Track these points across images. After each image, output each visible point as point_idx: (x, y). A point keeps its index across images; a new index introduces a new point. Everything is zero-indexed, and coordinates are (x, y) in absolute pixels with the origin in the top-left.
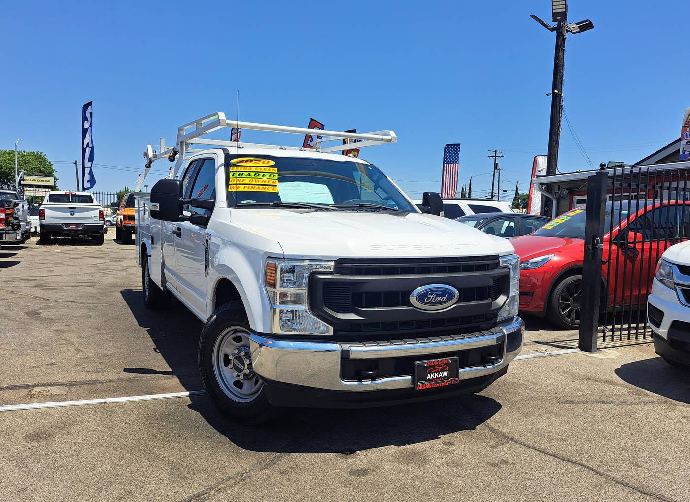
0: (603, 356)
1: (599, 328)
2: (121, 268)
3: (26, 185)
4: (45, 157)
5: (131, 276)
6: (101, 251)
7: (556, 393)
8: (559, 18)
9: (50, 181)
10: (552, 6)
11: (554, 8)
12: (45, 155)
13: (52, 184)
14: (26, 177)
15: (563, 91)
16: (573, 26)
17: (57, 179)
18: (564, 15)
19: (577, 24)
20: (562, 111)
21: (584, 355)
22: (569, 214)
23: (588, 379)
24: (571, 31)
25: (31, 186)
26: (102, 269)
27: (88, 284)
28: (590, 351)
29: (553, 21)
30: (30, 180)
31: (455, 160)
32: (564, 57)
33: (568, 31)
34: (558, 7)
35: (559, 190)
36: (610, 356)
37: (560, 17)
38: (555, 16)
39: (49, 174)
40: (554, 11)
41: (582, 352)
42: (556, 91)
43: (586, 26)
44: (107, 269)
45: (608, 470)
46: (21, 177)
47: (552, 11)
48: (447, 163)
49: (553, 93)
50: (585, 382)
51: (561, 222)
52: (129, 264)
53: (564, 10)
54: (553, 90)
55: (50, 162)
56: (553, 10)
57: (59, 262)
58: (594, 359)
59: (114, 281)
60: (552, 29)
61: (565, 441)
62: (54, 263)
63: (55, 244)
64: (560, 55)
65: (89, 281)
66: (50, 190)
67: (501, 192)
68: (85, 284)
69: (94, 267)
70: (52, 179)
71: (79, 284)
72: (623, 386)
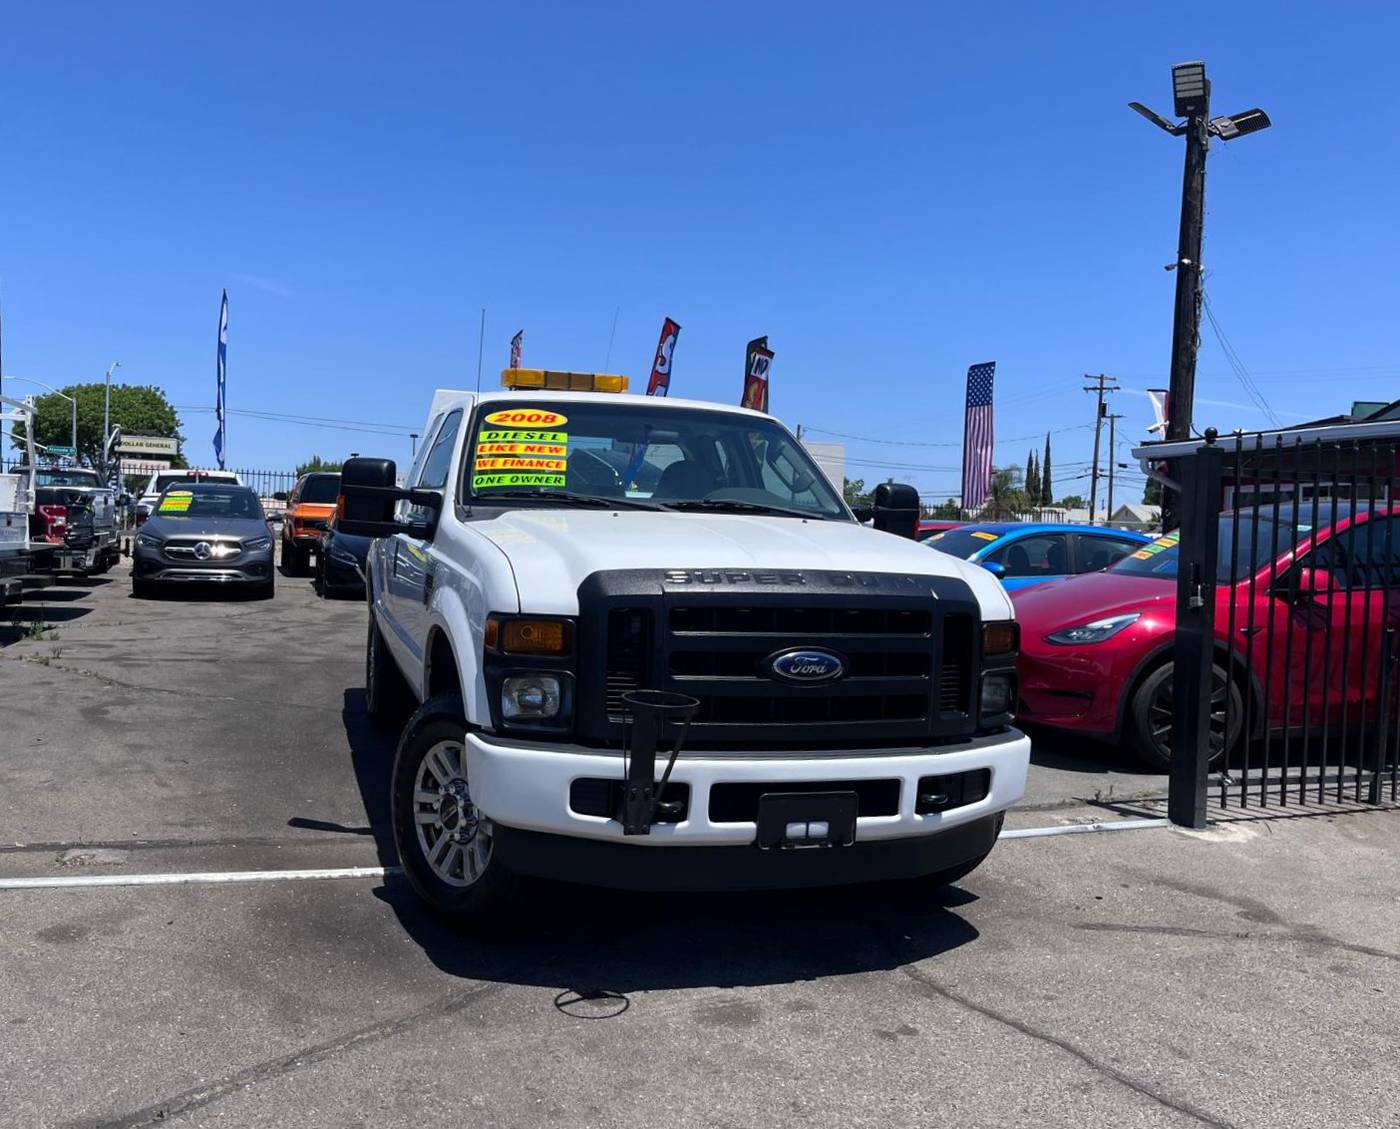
0: (1216, 837)
1: (1211, 776)
2: (275, 626)
3: (123, 454)
4: (163, 398)
5: (291, 644)
8: (1190, 108)
9: (169, 446)
10: (1175, 84)
11: (1179, 88)
12: (163, 393)
13: (172, 451)
14: (124, 439)
15: (1202, 261)
16: (1224, 124)
17: (183, 442)
18: (1201, 103)
19: (1233, 119)
20: (1200, 303)
21: (1175, 832)
23: (1162, 882)
24: (1220, 135)
25: (133, 455)
26: (239, 627)
27: (207, 657)
28: (1189, 825)
29: (1179, 114)
30: (131, 444)
31: (987, 398)
32: (1202, 189)
33: (1211, 134)
34: (1186, 87)
36: (1230, 839)
37: (1193, 106)
38: (1181, 106)
39: (170, 432)
40: (1179, 95)
41: (1174, 828)
42: (1186, 261)
43: (1253, 122)
46: (115, 439)
47: (1175, 95)
49: (1181, 265)
53: (1201, 92)
54: (1181, 257)
55: (172, 408)
56: (1175, 92)
58: (1193, 842)
59: (258, 650)
60: (1177, 132)
64: (1194, 184)
65: (210, 651)
66: (167, 464)
67: (1116, 468)
68: (200, 657)
69: (225, 623)
70: (172, 442)
71: (189, 657)
72: (1232, 901)
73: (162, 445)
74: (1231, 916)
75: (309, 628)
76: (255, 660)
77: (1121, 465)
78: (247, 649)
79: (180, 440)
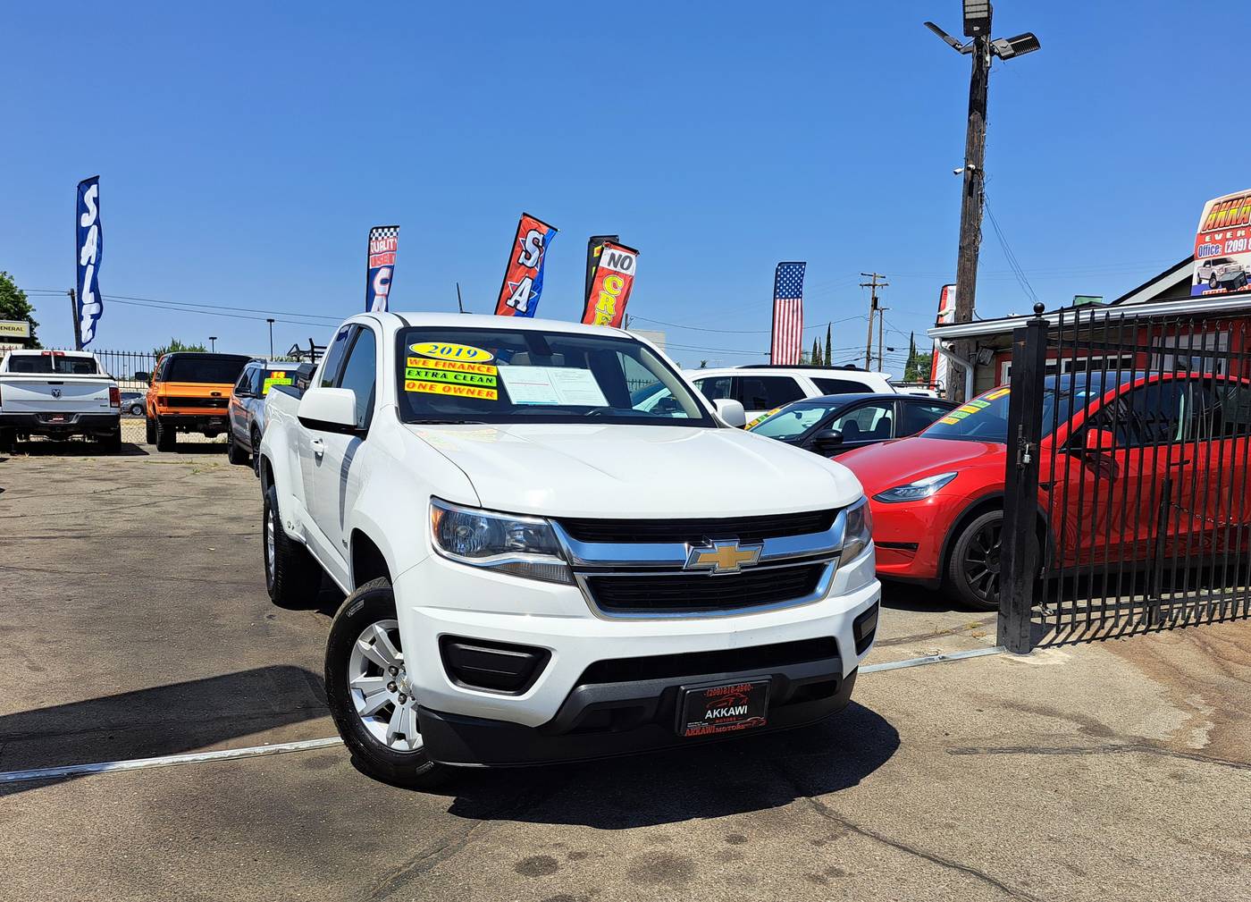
0: (1039, 660)
1: (1035, 609)
2: (145, 500)
4: (12, 282)
5: (164, 517)
6: (114, 466)
7: (947, 735)
8: (976, 28)
9: (21, 329)
10: (964, 7)
11: (967, 9)
12: (11, 277)
13: (25, 334)
15: (984, 166)
16: (1002, 45)
17: (36, 325)
18: (985, 24)
19: (1009, 41)
20: (982, 203)
22: (986, 397)
23: (1009, 705)
24: (999, 54)
26: (110, 502)
27: (76, 533)
28: (1017, 652)
29: (967, 34)
31: (797, 293)
32: (985, 100)
33: (992, 53)
34: (974, 9)
35: (977, 351)
36: (1050, 663)
37: (979, 27)
38: (968, 24)
39: (22, 315)
40: (968, 16)
41: (1002, 654)
42: (972, 166)
43: (1026, 44)
44: (119, 501)
45: (1025, 884)
47: (964, 16)
48: (780, 299)
49: (967, 170)
50: (1003, 712)
51: (973, 412)
52: (165, 492)
53: (985, 15)
54: (967, 163)
55: (21, 291)
56: (965, 13)
57: (26, 488)
58: (1023, 666)
59: (129, 526)
60: (965, 51)
61: (952, 827)
62: (16, 492)
63: (23, 454)
64: (978, 97)
65: (78, 527)
66: (21, 346)
67: (884, 351)
68: (70, 534)
69: (92, 499)
70: (25, 325)
71: (57, 534)
72: (1070, 718)
73: (13, 329)
74: (1074, 732)
75: (182, 501)
76: (127, 535)
77: (888, 349)
78: (119, 525)
79: (33, 324)
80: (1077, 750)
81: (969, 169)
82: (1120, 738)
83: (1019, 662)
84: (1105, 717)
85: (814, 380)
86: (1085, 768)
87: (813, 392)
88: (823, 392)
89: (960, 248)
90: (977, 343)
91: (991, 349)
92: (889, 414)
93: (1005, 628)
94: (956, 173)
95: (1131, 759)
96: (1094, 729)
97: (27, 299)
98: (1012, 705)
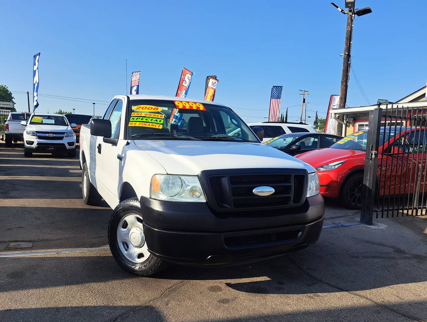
0: (376, 227)
1: (374, 209)
4: (7, 89)
7: (347, 251)
9: (10, 105)
12: (7, 87)
13: (12, 107)
17: (15, 103)
22: (354, 135)
23: (367, 242)
28: (368, 224)
31: (279, 97)
35: (347, 118)
36: (380, 228)
37: (351, 5)
38: (347, 4)
39: (10, 100)
41: (363, 225)
48: (273, 98)
50: (366, 244)
51: (349, 140)
55: (10, 92)
58: (370, 229)
66: (9, 110)
72: (390, 247)
73: (8, 105)
74: (392, 252)
80: (394, 258)
81: (345, 54)
82: (408, 254)
83: (369, 227)
84: (402, 247)
85: (289, 127)
86: (398, 264)
87: (288, 132)
88: (292, 132)
89: (342, 82)
90: (347, 115)
91: (353, 118)
92: (316, 140)
93: (363, 215)
94: (341, 56)
95: (413, 261)
96: (399, 251)
97: (12, 95)
98: (368, 242)
